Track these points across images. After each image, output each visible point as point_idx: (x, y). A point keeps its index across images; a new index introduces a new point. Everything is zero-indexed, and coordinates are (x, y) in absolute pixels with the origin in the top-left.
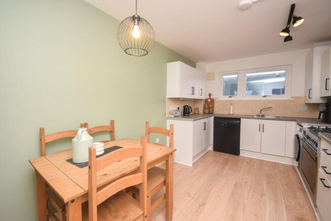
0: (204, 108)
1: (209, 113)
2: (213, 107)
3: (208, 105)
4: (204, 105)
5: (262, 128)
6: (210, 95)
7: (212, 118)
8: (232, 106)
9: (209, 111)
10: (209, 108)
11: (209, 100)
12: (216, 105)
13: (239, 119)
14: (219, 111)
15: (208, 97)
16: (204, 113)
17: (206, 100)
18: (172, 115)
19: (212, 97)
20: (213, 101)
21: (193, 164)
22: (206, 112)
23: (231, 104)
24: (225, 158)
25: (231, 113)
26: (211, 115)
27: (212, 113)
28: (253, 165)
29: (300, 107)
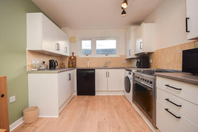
0: (69, 63)
1: (73, 67)
2: (75, 62)
3: (72, 61)
4: (69, 61)
5: (107, 75)
6: (73, 53)
7: (75, 70)
8: (88, 61)
9: (73, 65)
10: (73, 63)
11: (72, 58)
12: (78, 61)
13: (94, 70)
14: (80, 65)
15: (72, 55)
16: (69, 67)
17: (70, 58)
18: (36, 68)
19: (74, 55)
20: (75, 58)
21: (59, 114)
22: (71, 66)
23: (88, 60)
24: (86, 99)
25: (88, 66)
26: (74, 68)
27: (75, 67)
28: (105, 101)
29: (123, 61)
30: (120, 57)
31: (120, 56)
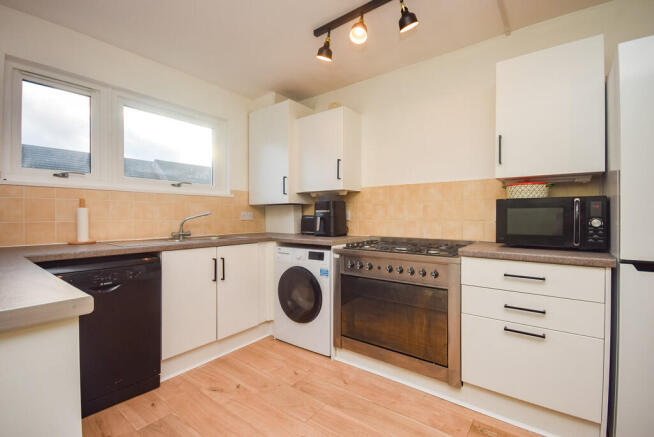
23: (82, 204)
25: (83, 237)
28: (238, 387)
29: (243, 213)
30: (233, 196)
31: (232, 192)
